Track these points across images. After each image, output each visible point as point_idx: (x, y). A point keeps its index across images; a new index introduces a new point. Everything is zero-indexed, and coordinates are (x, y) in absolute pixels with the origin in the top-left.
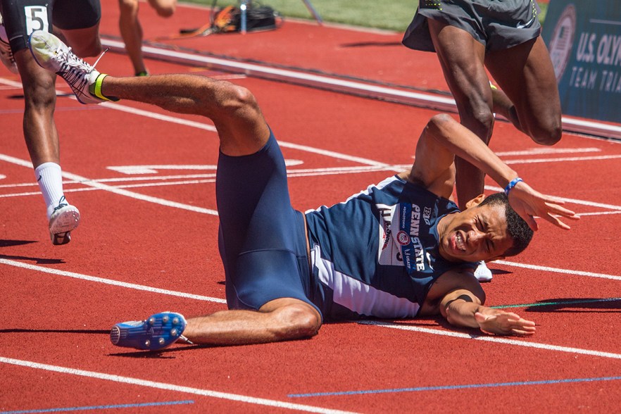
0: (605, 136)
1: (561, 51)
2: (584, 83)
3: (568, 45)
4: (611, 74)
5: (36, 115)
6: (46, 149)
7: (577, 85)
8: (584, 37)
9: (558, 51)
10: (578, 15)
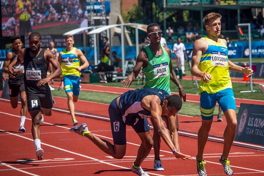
0: (256, 149)
1: (243, 123)
2: (250, 133)
3: (245, 121)
4: (258, 130)
5: (34, 127)
6: (37, 136)
7: (248, 133)
8: (250, 118)
9: (242, 123)
10: (248, 112)
